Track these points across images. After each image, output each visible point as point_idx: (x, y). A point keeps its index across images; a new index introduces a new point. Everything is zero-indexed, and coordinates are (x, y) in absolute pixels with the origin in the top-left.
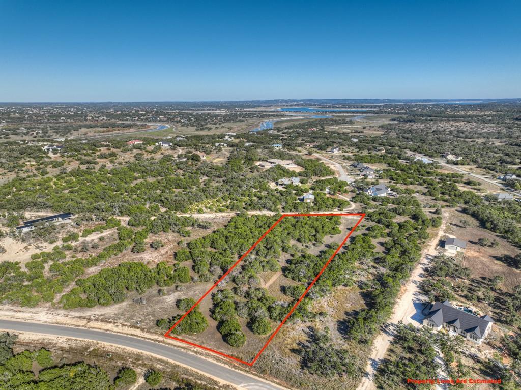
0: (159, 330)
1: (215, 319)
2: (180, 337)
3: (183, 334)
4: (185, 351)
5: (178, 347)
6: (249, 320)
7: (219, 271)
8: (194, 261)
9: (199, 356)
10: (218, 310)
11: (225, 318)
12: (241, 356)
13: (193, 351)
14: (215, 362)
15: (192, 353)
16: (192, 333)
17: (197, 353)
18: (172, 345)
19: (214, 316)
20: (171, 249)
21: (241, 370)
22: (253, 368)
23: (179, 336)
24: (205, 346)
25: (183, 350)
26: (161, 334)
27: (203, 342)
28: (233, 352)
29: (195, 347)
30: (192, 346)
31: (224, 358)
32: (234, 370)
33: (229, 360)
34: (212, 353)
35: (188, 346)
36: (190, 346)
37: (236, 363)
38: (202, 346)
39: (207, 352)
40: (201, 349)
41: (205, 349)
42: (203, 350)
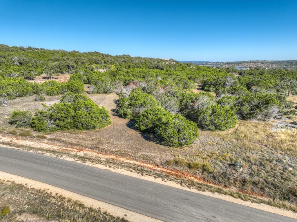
7: (120, 87)
9: (88, 164)
13: (75, 156)
14: (134, 175)
15: (70, 159)
16: (77, 130)
17: (83, 159)
19: (121, 111)
21: (219, 191)
22: (249, 187)
28: (174, 156)
29: (80, 150)
30: (76, 148)
31: (156, 168)
32: (200, 192)
33: (171, 170)
34: (122, 159)
35: (65, 148)
36: (69, 149)
37: (194, 176)
38: (99, 148)
39: (111, 157)
40: (97, 153)
41: (106, 153)
42: (101, 153)
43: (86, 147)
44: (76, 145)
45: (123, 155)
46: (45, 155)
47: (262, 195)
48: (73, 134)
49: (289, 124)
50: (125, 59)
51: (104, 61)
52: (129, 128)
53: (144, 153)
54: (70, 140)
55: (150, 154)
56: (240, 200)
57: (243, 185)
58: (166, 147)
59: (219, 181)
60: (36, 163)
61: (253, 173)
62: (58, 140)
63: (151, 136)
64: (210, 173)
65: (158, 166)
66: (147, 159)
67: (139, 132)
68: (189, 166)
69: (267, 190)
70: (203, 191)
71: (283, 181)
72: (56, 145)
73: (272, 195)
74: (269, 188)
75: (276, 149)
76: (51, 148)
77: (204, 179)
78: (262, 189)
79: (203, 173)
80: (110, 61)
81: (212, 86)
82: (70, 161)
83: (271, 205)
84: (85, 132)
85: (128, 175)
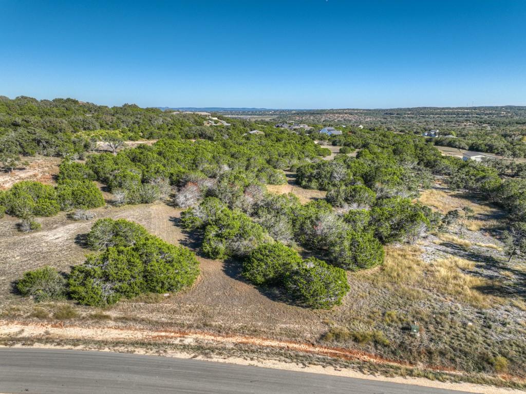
0: (28, 305)
1: (211, 255)
2: (113, 314)
3: (124, 303)
4: (152, 353)
5: (117, 343)
6: (301, 249)
7: (167, 188)
8: (105, 181)
9: (216, 359)
10: (212, 232)
11: (243, 246)
12: (361, 328)
13: (185, 348)
15: (184, 356)
16: (152, 295)
17: (200, 348)
18: (86, 341)
19: (207, 248)
20: (44, 172)
21: (410, 374)
22: (438, 360)
23: (109, 309)
24: (218, 322)
25: (140, 351)
26: (33, 315)
27: (205, 314)
28: (327, 324)
29: (183, 334)
30: (172, 330)
31: (312, 349)
32: (390, 379)
33: (333, 349)
34: (257, 341)
35: (156, 334)
36: (163, 334)
37: (367, 353)
38: (211, 325)
39: (239, 339)
40: (213, 335)
41: (227, 333)
42: (219, 336)
43: (190, 327)
44: (171, 324)
45: (255, 333)
46: (136, 353)
47: (455, 369)
48: (151, 303)
49: (439, 246)
50: (137, 118)
51: (100, 123)
52: (233, 280)
53: (284, 326)
54: (155, 317)
55: (292, 326)
56: (437, 382)
57: (430, 358)
58: (307, 309)
59: (401, 357)
60: (135, 372)
61: (433, 337)
62: (135, 320)
63: (277, 292)
64: (385, 346)
65: (313, 345)
66: (293, 336)
67: (254, 286)
68: (356, 339)
69: (458, 360)
70: (392, 376)
71: (469, 344)
72: (136, 329)
73: (465, 367)
74: (460, 357)
75: (443, 294)
76: (131, 337)
77: (382, 357)
78: (452, 360)
79: (376, 349)
80: (110, 123)
81: (314, 180)
82: (185, 359)
83: (472, 382)
84: (169, 297)
85: (285, 369)
